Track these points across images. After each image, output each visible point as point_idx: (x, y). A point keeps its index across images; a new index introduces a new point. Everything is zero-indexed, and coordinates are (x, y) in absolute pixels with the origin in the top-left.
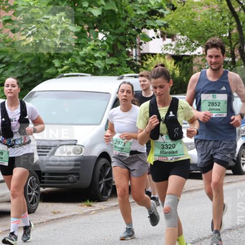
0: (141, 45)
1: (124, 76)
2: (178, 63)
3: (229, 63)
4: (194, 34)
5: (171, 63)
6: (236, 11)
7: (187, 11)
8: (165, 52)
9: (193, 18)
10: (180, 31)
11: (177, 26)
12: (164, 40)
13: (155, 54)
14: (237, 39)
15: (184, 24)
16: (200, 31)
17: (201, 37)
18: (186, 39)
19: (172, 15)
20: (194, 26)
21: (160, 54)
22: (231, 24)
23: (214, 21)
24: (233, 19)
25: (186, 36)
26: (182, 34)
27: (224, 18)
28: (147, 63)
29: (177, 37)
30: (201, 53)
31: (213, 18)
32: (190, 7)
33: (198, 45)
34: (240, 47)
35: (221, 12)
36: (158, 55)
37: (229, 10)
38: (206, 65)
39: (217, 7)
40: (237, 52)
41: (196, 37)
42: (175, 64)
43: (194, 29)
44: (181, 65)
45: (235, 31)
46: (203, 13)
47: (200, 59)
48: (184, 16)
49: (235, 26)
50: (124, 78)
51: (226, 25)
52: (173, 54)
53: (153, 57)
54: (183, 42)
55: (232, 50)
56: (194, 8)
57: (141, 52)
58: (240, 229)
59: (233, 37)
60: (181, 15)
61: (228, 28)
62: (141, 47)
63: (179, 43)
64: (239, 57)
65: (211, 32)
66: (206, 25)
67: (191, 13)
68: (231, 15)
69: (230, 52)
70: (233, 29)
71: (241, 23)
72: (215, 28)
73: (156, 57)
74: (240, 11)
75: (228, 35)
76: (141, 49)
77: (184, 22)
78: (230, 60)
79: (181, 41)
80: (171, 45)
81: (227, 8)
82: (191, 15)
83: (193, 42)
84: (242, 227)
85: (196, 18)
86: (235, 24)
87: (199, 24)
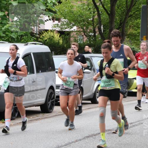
0: (40, 25)
1: (28, 43)
2: (62, 36)
3: (92, 36)
4: (72, 18)
5: (57, 36)
6: (97, 5)
7: (68, 4)
8: (54, 29)
9: (72, 8)
10: (64, 16)
11: (62, 13)
12: (54, 21)
13: (48, 30)
14: (97, 22)
15: (66, 12)
16: (75, 17)
17: (76, 20)
18: (67, 21)
19: (59, 6)
20: (72, 13)
21: (51, 30)
22: (94, 13)
23: (84, 10)
24: (95, 10)
25: (67, 20)
26: (65, 18)
27: (90, 9)
28: (43, 35)
29: (62, 20)
30: (76, 30)
31: (83, 9)
32: (70, 2)
33: (74, 25)
34: (99, 27)
35: (88, 5)
36: (49, 31)
37: (93, 4)
38: (78, 37)
39: (86, 2)
40: (97, 30)
41: (73, 20)
42: (60, 36)
43: (72, 16)
44: (64, 37)
45: (96, 17)
46: (77, 6)
47: (75, 33)
48: (66, 7)
49: (97, 14)
50: (28, 44)
51: (91, 13)
52: (59, 30)
53: (46, 32)
54: (65, 23)
55: (94, 28)
56: (72, 3)
57: (40, 29)
58: (94, 137)
59: (95, 21)
60: (64, 6)
61: (92, 15)
62: (40, 26)
63: (63, 23)
64: (98, 33)
65: (82, 17)
66: (79, 13)
67: (70, 5)
68: (94, 7)
69: (93, 30)
70: (95, 16)
71: (100, 12)
72: (85, 15)
73: (48, 32)
74: (99, 5)
75: (92, 19)
76: (39, 27)
77: (66, 11)
78: (93, 34)
79: (64, 23)
80: (58, 25)
81: (92, 3)
82: (71, 6)
83: (71, 23)
84: (95, 135)
85: (74, 9)
86: (96, 13)
87: (75, 12)
